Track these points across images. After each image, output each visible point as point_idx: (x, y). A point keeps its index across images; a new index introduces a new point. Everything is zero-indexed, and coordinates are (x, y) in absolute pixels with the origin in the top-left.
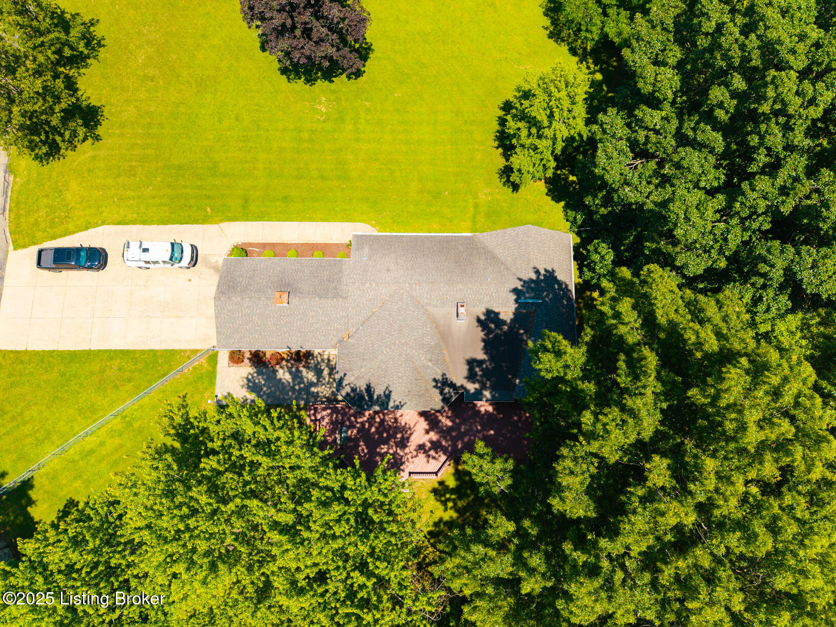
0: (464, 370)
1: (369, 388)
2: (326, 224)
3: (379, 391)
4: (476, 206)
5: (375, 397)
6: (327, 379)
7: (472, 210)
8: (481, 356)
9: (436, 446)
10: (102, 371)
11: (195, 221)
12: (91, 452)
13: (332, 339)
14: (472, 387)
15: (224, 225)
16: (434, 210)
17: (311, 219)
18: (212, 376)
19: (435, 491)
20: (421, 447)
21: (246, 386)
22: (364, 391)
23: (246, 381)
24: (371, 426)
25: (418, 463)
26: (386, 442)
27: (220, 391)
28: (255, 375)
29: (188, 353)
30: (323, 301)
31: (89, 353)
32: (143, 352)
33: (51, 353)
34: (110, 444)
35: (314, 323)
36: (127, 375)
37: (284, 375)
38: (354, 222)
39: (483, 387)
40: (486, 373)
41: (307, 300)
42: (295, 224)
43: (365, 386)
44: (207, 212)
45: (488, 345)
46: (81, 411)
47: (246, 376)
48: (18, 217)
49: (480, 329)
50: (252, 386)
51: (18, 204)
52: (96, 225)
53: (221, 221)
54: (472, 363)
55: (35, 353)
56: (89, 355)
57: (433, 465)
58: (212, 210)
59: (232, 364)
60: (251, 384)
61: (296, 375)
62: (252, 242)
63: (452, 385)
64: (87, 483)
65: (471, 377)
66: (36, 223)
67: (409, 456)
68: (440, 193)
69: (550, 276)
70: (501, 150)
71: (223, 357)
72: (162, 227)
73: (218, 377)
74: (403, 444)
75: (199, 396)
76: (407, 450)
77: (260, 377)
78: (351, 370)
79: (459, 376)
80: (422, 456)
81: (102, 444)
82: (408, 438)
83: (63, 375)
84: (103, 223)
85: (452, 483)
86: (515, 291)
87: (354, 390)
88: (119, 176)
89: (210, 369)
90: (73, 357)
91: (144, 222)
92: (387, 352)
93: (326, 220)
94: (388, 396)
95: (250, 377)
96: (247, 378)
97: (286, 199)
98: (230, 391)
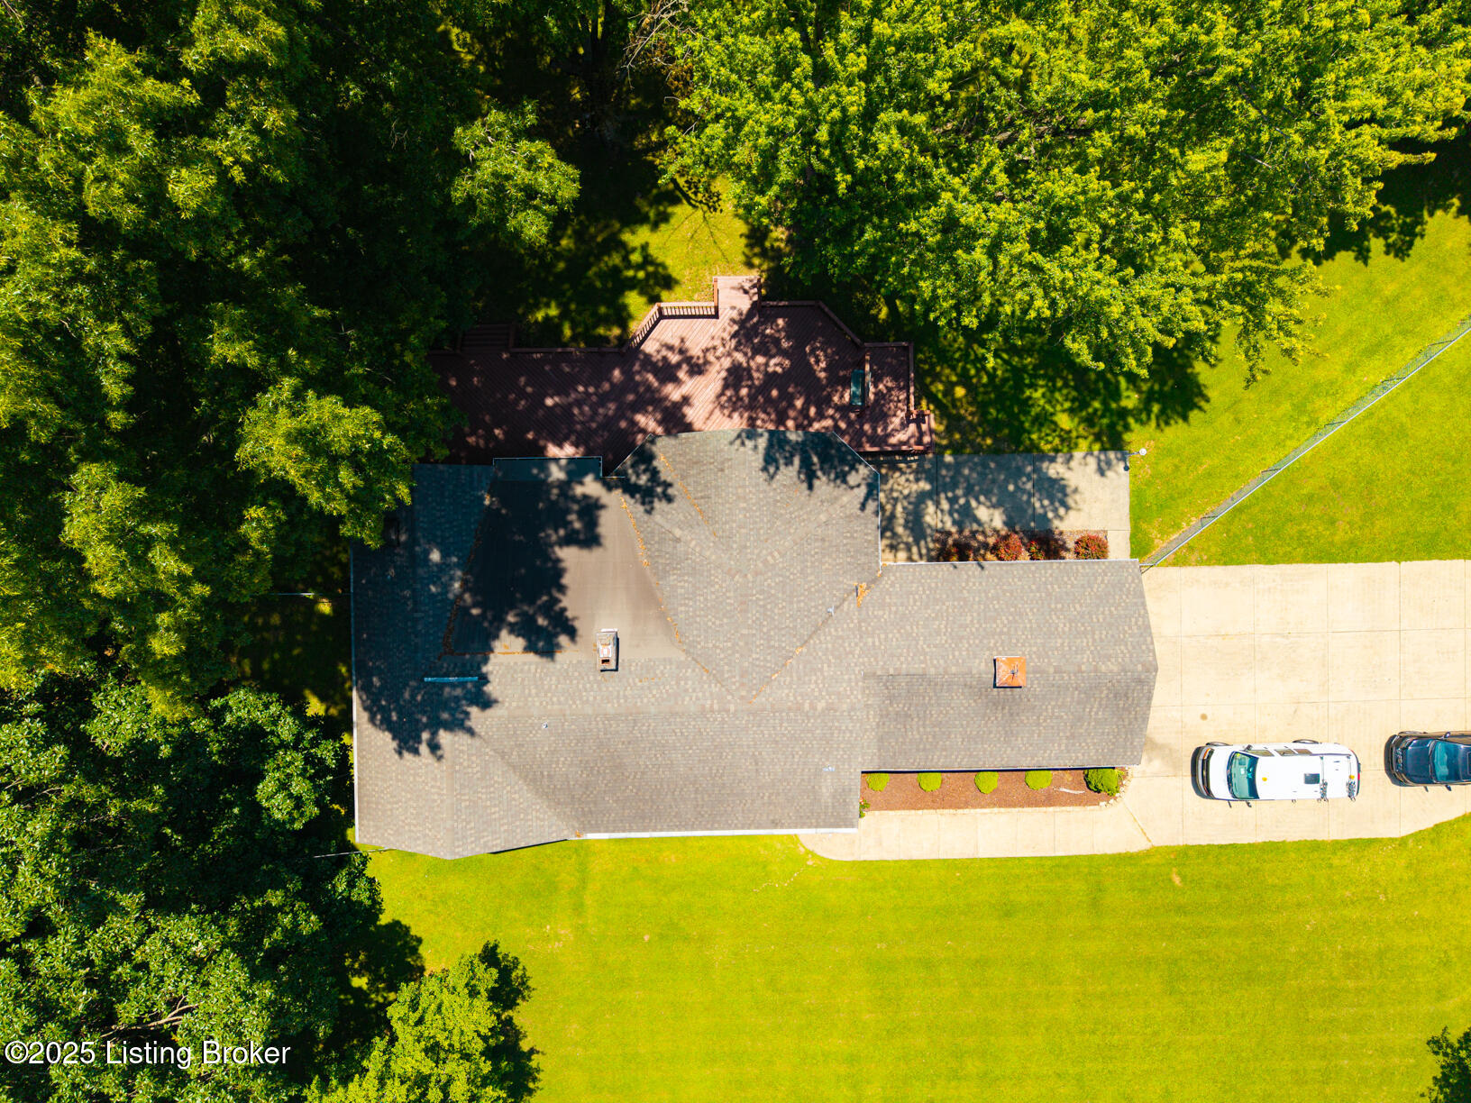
0: (607, 523)
1: (810, 478)
2: (917, 855)
3: (789, 474)
4: (578, 909)
5: (797, 461)
6: (899, 509)
7: (589, 900)
8: (569, 556)
9: (667, 373)
10: (1368, 517)
11: (1203, 851)
12: (1371, 352)
13: (893, 585)
14: (590, 487)
15: (1139, 845)
16: (675, 897)
17: (949, 865)
18: (1140, 512)
19: (668, 282)
20: (697, 369)
21: (1069, 491)
22: (819, 473)
23: (1070, 501)
24: (804, 412)
25: (700, 337)
26: (771, 379)
27: (1119, 478)
28: (1050, 515)
29: (1193, 558)
30: (917, 667)
31: (1400, 555)
32: (1289, 559)
34: (1333, 367)
35: (935, 619)
36: (1316, 511)
37: (991, 517)
38: (854, 863)
39: (565, 486)
40: (559, 519)
41: (954, 669)
42: (984, 853)
43: (816, 483)
44: (1179, 874)
45: (552, 577)
46: (1402, 433)
47: (1071, 513)
49: (569, 614)
50: (1057, 492)
52: (1418, 837)
53: (1148, 854)
54: (589, 538)
56: (1400, 551)
57: (669, 332)
58: (1170, 880)
59: (1101, 536)
60: (1060, 495)
61: (966, 514)
62: (1077, 809)
63: (631, 490)
64: (1371, 290)
65: (591, 509)
67: (721, 350)
68: (662, 937)
69: (407, 741)
70: (525, 1046)
71: (1119, 548)
72: (1276, 837)
73: (1126, 510)
74: (736, 376)
75: (1161, 468)
76: (727, 363)
77: (1041, 511)
78: (849, 518)
79: (617, 510)
80: (695, 351)
81: (1351, 368)
82: (726, 387)
83: (1449, 508)
84: (1403, 841)
85: (634, 300)
86: (486, 703)
87: (842, 477)
88: (1381, 955)
89: (1144, 526)
90: (1432, 546)
91: (1316, 846)
92: (771, 554)
93: (917, 864)
94: (769, 460)
95: (1062, 511)
96: (1068, 508)
97: (1007, 911)
98: (1103, 479)
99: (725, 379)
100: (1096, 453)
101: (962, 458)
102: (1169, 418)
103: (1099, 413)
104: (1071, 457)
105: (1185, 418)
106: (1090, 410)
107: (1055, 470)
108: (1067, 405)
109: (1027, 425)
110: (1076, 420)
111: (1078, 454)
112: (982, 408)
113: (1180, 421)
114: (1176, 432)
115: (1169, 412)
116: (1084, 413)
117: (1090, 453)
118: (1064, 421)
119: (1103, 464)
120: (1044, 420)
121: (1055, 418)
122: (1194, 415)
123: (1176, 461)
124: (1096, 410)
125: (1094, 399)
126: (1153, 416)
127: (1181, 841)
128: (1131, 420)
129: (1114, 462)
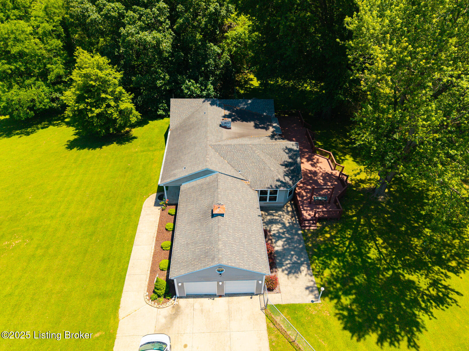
0: (262, 131)
1: (285, 165)
3: (286, 158)
4: (143, 151)
5: (290, 160)
6: (277, 218)
8: (252, 123)
9: (310, 159)
13: (249, 191)
14: (272, 129)
15: (122, 313)
17: (132, 238)
18: (292, 309)
20: (313, 165)
21: (296, 274)
23: (291, 275)
25: (324, 166)
27: (308, 298)
28: (284, 268)
29: (273, 337)
30: (220, 187)
35: (238, 198)
37: (279, 246)
38: (141, 208)
39: (271, 125)
40: (262, 123)
41: (219, 196)
42: (135, 249)
44: (100, 336)
45: (245, 120)
47: (286, 276)
50: (294, 270)
53: (115, 318)
54: (257, 127)
58: (99, 331)
59: (277, 289)
60: (293, 271)
61: (279, 237)
62: (147, 283)
63: (273, 135)
65: (265, 128)
71: (273, 298)
73: (292, 302)
74: (314, 173)
75: (316, 319)
77: (285, 263)
79: (266, 132)
80: (319, 165)
89: (286, 311)
95: (286, 272)
96: (288, 274)
97: (105, 260)
98: (304, 289)
99: (312, 171)
100: (316, 285)
101: (301, 236)
102: (342, 320)
103: (334, 287)
104: (311, 276)
105: (345, 328)
106: (335, 283)
108: (334, 273)
109: (321, 258)
110: (329, 277)
111: (313, 278)
112: (324, 242)
113: (343, 326)
115: (345, 320)
116: (332, 280)
117: (315, 283)
118: (327, 273)
119: (311, 289)
120: (326, 266)
121: (327, 269)
122: (348, 333)
123: (322, 326)
124: (335, 285)
125: (341, 284)
126: (341, 312)
127: (119, 335)
128: (335, 301)
129: (314, 293)
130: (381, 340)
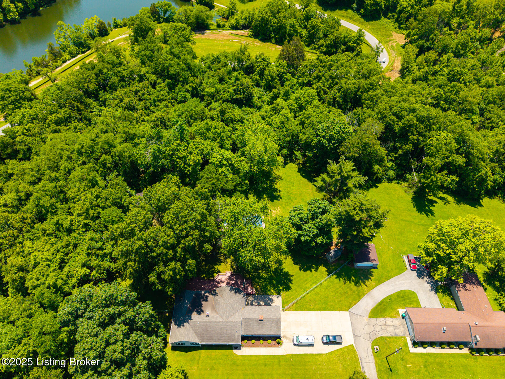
0: (209, 299)
1: (236, 293)
2: (251, 354)
3: (233, 292)
4: (198, 363)
7: (200, 362)
8: (203, 302)
9: (219, 283)
10: (315, 305)
11: (295, 355)
12: (313, 283)
13: (247, 308)
14: (207, 294)
15: (285, 354)
16: (214, 361)
17: (256, 356)
18: (283, 303)
19: (220, 272)
20: (223, 282)
21: (273, 300)
23: (273, 302)
25: (223, 278)
26: (233, 284)
27: (280, 298)
28: (270, 303)
29: (291, 310)
30: (249, 317)
32: (305, 310)
33: (332, 310)
34: (309, 285)
35: (252, 312)
36: (308, 304)
37: (262, 303)
38: (241, 355)
39: (204, 294)
40: (203, 298)
41: (254, 318)
42: (262, 354)
44: (292, 359)
45: (201, 305)
46: (319, 294)
48: (355, 357)
49: (203, 310)
50: (271, 300)
51: (357, 362)
52: (328, 353)
53: (287, 355)
54: (206, 300)
55: (336, 310)
56: (321, 310)
57: (220, 278)
61: (258, 302)
63: (212, 294)
64: (313, 275)
65: (207, 297)
66: (348, 354)
67: (226, 280)
68: (211, 369)
69: (179, 326)
72: (306, 353)
73: (281, 303)
74: (228, 284)
75: (286, 297)
76: (227, 282)
78: (241, 299)
79: (210, 297)
80: (223, 280)
81: (311, 285)
83: (327, 304)
84: (326, 354)
85: (215, 274)
86: (191, 320)
87: (240, 294)
88: (325, 374)
89: (284, 305)
90: (325, 309)
91: (313, 355)
92: (230, 302)
93: (251, 356)
94: (230, 290)
97: (266, 365)
98: (278, 299)
99: (226, 284)
101: (258, 295)
103: (277, 290)
107: (271, 297)
108: (272, 289)
109: (267, 291)
111: (274, 295)
112: (261, 289)
113: (288, 291)
114: (287, 293)
115: (286, 290)
116: (275, 290)
117: (276, 295)
118: (272, 291)
119: (278, 297)
120: (269, 291)
122: (290, 290)
123: (288, 296)
125: (276, 288)
126: (284, 290)
127: (292, 353)
128: (281, 291)
130: (292, 283)
